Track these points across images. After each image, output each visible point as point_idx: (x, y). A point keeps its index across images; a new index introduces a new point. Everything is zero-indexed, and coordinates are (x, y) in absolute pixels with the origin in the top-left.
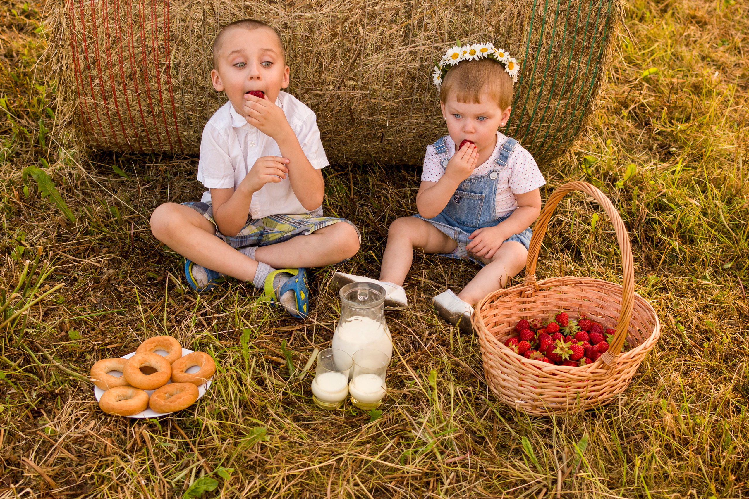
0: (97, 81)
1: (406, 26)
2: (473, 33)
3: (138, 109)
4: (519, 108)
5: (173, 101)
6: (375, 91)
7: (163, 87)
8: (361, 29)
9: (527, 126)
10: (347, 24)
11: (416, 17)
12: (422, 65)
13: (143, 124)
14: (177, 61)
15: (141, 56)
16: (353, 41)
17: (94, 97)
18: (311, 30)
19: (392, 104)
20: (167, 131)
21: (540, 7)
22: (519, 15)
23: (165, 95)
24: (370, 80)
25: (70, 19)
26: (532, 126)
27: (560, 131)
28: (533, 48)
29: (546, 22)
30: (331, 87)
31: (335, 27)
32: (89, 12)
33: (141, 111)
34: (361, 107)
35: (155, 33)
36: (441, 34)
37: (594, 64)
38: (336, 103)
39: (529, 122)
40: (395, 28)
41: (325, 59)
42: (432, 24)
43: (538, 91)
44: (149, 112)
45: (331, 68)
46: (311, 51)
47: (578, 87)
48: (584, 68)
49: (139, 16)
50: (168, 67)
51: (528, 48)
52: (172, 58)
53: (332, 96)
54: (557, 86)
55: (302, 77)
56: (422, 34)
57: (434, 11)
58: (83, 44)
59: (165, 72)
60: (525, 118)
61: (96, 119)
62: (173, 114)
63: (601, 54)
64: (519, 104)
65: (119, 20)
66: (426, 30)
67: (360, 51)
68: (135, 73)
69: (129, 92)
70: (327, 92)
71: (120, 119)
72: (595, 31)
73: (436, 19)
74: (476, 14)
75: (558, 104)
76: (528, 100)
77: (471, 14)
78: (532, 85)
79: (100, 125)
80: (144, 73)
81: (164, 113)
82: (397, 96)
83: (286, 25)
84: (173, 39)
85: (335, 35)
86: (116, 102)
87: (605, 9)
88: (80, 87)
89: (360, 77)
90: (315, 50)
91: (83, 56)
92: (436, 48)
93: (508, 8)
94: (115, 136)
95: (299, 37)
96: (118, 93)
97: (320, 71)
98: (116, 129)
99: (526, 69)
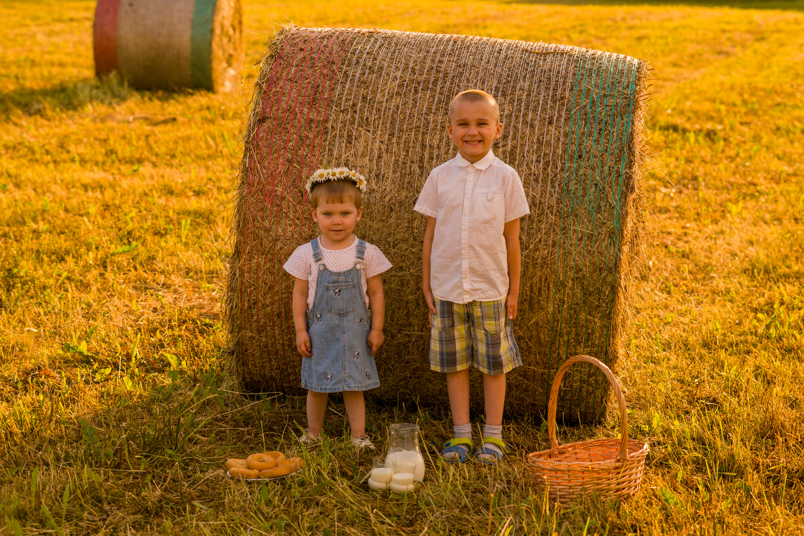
0: (255, 318)
4: (554, 352)
13: (284, 357)
17: (252, 332)
18: (402, 285)
21: (561, 275)
22: (546, 279)
28: (558, 304)
29: (566, 286)
30: (416, 328)
32: (255, 268)
33: (283, 344)
37: (606, 320)
38: (420, 341)
41: (411, 306)
43: (566, 338)
45: (415, 313)
46: (402, 300)
47: (596, 337)
48: (599, 323)
51: (554, 304)
53: (418, 336)
54: (580, 335)
58: (249, 290)
61: (251, 350)
63: (610, 313)
64: (553, 349)
69: (276, 327)
71: (268, 351)
72: (603, 295)
76: (559, 346)
78: (560, 333)
79: (254, 356)
86: (266, 336)
87: (610, 279)
88: (243, 322)
90: (405, 299)
91: (247, 299)
93: (538, 274)
94: (263, 367)
95: (393, 290)
96: (268, 329)
97: (407, 315)
98: (265, 360)
99: (554, 320)
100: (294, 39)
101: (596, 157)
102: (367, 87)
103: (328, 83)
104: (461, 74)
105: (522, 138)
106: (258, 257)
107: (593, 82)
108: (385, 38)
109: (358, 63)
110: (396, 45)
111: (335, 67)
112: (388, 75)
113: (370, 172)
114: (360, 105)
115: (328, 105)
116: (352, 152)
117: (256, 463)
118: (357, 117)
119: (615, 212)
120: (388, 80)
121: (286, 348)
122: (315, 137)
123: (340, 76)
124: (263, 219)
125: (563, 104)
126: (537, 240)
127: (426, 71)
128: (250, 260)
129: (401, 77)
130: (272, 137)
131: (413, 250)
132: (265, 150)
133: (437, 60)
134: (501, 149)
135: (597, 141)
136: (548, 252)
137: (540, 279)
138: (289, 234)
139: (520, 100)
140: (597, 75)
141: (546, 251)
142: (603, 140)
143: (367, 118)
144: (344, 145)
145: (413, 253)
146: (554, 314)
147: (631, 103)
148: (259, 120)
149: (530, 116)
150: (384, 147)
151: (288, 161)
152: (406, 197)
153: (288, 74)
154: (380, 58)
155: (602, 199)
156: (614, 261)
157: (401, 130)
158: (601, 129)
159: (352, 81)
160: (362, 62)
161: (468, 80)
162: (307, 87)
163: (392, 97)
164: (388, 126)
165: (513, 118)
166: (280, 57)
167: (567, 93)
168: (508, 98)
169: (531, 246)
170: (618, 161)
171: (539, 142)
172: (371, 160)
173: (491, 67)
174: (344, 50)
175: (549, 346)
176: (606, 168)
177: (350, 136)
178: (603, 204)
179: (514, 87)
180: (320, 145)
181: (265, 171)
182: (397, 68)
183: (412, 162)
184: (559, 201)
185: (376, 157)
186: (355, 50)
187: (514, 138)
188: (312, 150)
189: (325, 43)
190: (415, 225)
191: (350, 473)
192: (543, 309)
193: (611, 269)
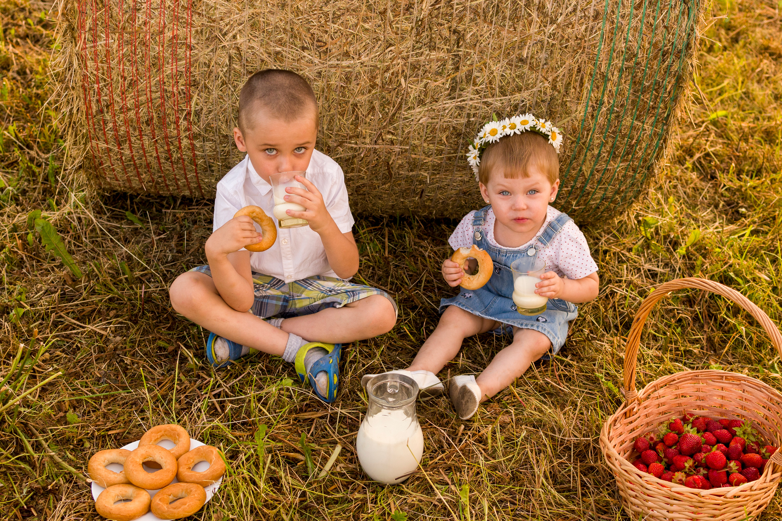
0: (111, 125)
1: (453, 79)
2: (527, 89)
3: (155, 155)
4: (574, 169)
5: (193, 148)
6: (416, 147)
7: (183, 135)
8: (403, 80)
9: (582, 188)
10: (387, 75)
11: (464, 70)
12: (469, 121)
13: (160, 170)
14: (198, 108)
15: (159, 101)
16: (394, 93)
17: (106, 142)
18: (348, 79)
19: (434, 160)
20: (186, 178)
21: (603, 63)
22: (579, 70)
23: (185, 142)
24: (411, 135)
25: (82, 59)
26: (588, 188)
27: (619, 194)
28: (593, 107)
29: (609, 80)
30: (368, 140)
31: (375, 77)
32: (103, 53)
33: (158, 157)
34: (400, 162)
35: (176, 77)
36: (492, 89)
37: (660, 125)
38: (373, 158)
39: (585, 183)
40: (441, 81)
41: (362, 111)
42: (482, 77)
43: (596, 152)
44: (167, 159)
45: (368, 120)
46: (347, 103)
47: (641, 149)
48: (649, 129)
49: (158, 58)
50: (189, 114)
51: (587, 106)
52: (193, 104)
53: (369, 150)
54: (618, 148)
55: (336, 129)
56: (471, 88)
57: (485, 64)
58: (96, 86)
59: (185, 119)
60: (581, 179)
61: (108, 164)
62: (193, 161)
63: (668, 115)
64: (575, 165)
65: (136, 62)
66: (475, 84)
67: (400, 104)
68: (152, 118)
69: (145, 138)
70: (363, 146)
71: (135, 164)
72: (662, 90)
73: (486, 72)
74: (531, 68)
75: (618, 166)
76: (584, 161)
77: (526, 69)
78: (589, 145)
79: (113, 170)
80: (163, 120)
81: (184, 160)
82: (440, 152)
83: (320, 73)
84: (195, 84)
85: (374, 86)
86: (131, 148)
87: (675, 67)
88: (92, 131)
89: (400, 131)
90: (351, 101)
91: (95, 99)
92: (485, 103)
93: (567, 63)
94: (129, 180)
95: (334, 87)
96: (133, 139)
97: (356, 124)
98: (130, 174)
99: (584, 129)
106: (107, 36)
126: (570, 9)
128: (94, 41)
131: (366, 26)
136: (586, 29)
137: (570, 71)
141: (584, 27)
145: (367, 30)
146: (584, 120)
156: (685, 40)
169: (560, 19)
175: (568, 161)
192: (568, 113)
193: (680, 52)
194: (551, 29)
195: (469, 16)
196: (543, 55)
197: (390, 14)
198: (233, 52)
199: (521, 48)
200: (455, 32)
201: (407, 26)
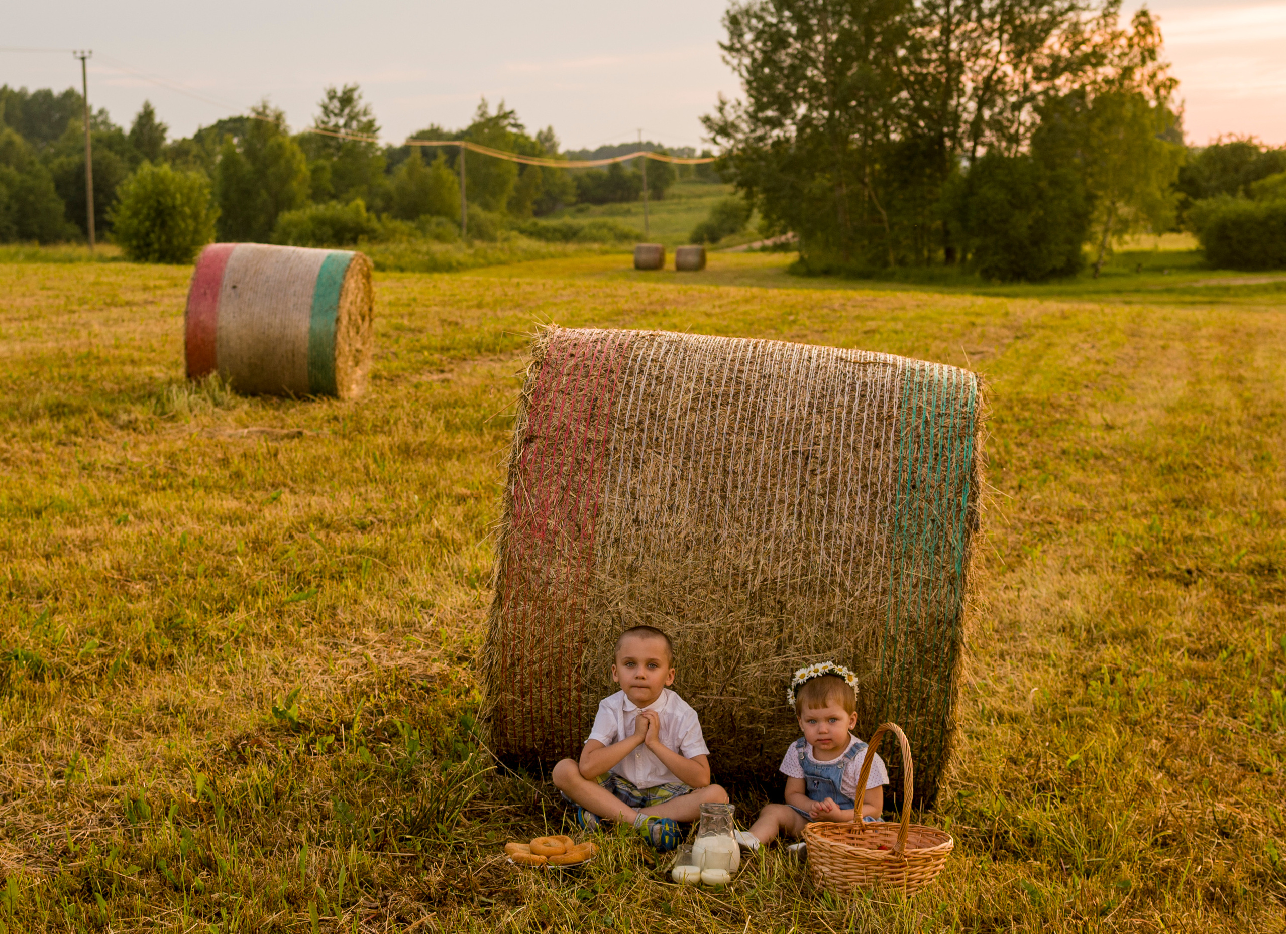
0: (519, 676)
1: (779, 639)
3: (549, 707)
5: (579, 701)
6: (752, 697)
7: (573, 686)
8: (741, 639)
10: (729, 635)
11: (786, 631)
13: (551, 725)
14: (587, 661)
15: (558, 656)
16: (734, 650)
17: (514, 694)
18: (700, 639)
19: (768, 712)
20: (571, 736)
21: (892, 627)
22: (874, 633)
23: (574, 693)
24: (748, 687)
28: (887, 663)
29: (898, 641)
30: (715, 692)
31: (719, 637)
32: (521, 616)
33: (551, 710)
34: (741, 713)
35: (571, 635)
37: (944, 682)
38: (719, 708)
40: (769, 641)
41: (710, 665)
42: (801, 638)
43: (896, 705)
44: (558, 712)
45: (715, 673)
46: (699, 657)
47: (932, 703)
48: (935, 686)
49: (560, 620)
50: (579, 666)
51: (883, 663)
52: (583, 658)
53: (716, 701)
54: (913, 701)
56: (792, 647)
57: (802, 627)
58: (512, 643)
59: (576, 671)
61: (512, 716)
62: (578, 716)
63: (949, 674)
64: (881, 717)
65: (544, 623)
66: (795, 643)
67: (739, 659)
68: (551, 671)
69: (544, 689)
70: (712, 696)
71: (532, 717)
72: (941, 652)
73: (803, 634)
74: (837, 631)
75: (915, 719)
76: (888, 714)
77: (833, 631)
78: (890, 698)
79: (514, 723)
80: (559, 672)
81: (571, 713)
82: (772, 704)
84: (586, 641)
85: (719, 644)
86: (531, 699)
87: (950, 633)
88: (504, 682)
89: (739, 683)
90: (702, 656)
91: (510, 653)
93: (864, 627)
94: (524, 737)
95: (689, 644)
96: (534, 690)
97: (705, 676)
98: (527, 728)
99: (883, 683)
100: (561, 343)
101: (932, 487)
102: (655, 401)
103: (607, 396)
104: (767, 386)
105: (844, 464)
106: (525, 603)
107: (925, 398)
108: (670, 343)
109: (641, 372)
110: (685, 351)
111: (614, 377)
112: (679, 386)
113: (662, 503)
114: (647, 422)
115: (609, 422)
116: (640, 478)
117: (542, 847)
118: (644, 436)
119: (956, 554)
120: (679, 393)
121: (554, 714)
122: (594, 460)
123: (621, 387)
124: (531, 558)
125: (891, 424)
127: (724, 382)
128: (515, 608)
129: (695, 390)
130: (543, 460)
131: (713, 596)
132: (535, 475)
133: (736, 369)
134: (819, 477)
135: (933, 469)
136: (877, 601)
137: (867, 633)
138: (563, 577)
139: (839, 419)
140: (929, 390)
141: (875, 599)
142: (940, 468)
143: (657, 439)
144: (629, 470)
145: (714, 600)
146: (882, 675)
147: (971, 424)
148: (526, 440)
149: (852, 438)
150: (678, 473)
151: (563, 488)
152: (706, 532)
153: (558, 384)
154: (667, 366)
155: (941, 538)
156: (955, 612)
157: (698, 453)
158: (937, 455)
159: (637, 393)
160: (646, 370)
161: (775, 393)
162: (582, 401)
163: (685, 413)
164: (682, 448)
165: (832, 440)
166: (547, 364)
167: (895, 410)
168: (825, 416)
169: (857, 594)
170: (959, 493)
171: (865, 469)
172: (663, 489)
173: (801, 378)
174: (624, 357)
176: (945, 501)
177: (636, 460)
178: (942, 544)
179: (831, 403)
180: (601, 470)
181: (534, 501)
182: (689, 379)
183: (712, 491)
184: (889, 540)
185: (669, 484)
186: (637, 356)
187: (834, 464)
188: (591, 476)
189: (599, 348)
190: (716, 567)
191: (651, 861)
192: (869, 669)
193: (951, 622)
194: (849, 601)
195: (789, 590)
196: (845, 621)
197: (730, 588)
198: (615, 615)
199: (828, 615)
200: (779, 602)
201: (743, 597)
